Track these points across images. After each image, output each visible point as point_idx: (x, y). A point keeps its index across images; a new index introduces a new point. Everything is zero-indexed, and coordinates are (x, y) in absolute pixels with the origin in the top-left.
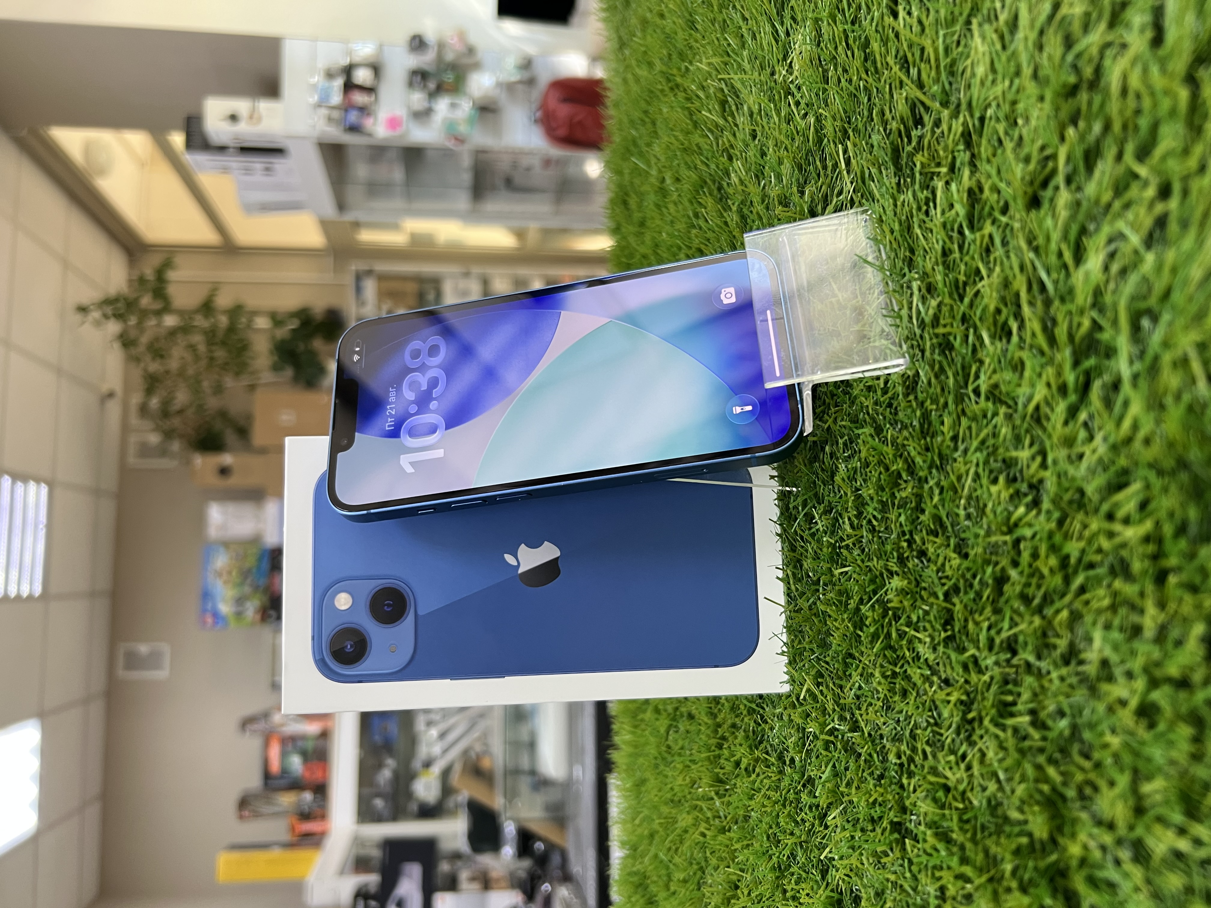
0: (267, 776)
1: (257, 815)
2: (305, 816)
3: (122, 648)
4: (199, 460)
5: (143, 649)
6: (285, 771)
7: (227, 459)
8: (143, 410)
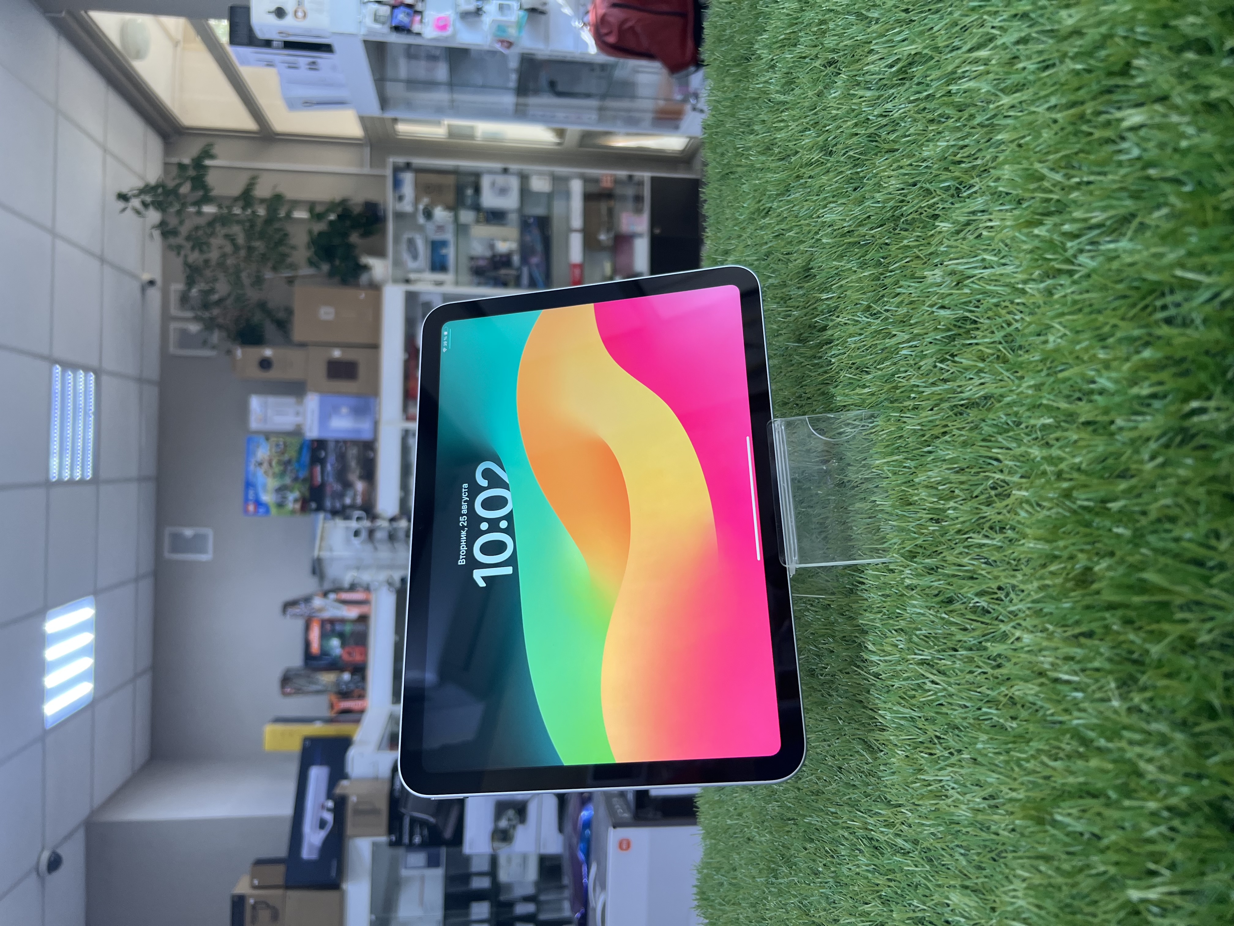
0: (308, 656)
1: (299, 691)
2: (345, 695)
3: (168, 531)
4: (239, 352)
5: (188, 532)
6: (324, 653)
7: (268, 352)
8: (184, 299)
